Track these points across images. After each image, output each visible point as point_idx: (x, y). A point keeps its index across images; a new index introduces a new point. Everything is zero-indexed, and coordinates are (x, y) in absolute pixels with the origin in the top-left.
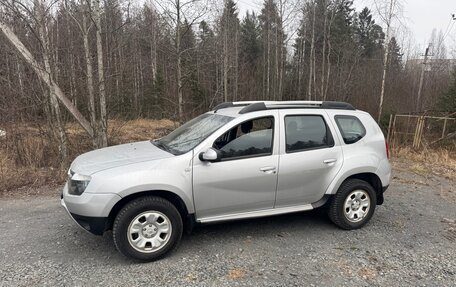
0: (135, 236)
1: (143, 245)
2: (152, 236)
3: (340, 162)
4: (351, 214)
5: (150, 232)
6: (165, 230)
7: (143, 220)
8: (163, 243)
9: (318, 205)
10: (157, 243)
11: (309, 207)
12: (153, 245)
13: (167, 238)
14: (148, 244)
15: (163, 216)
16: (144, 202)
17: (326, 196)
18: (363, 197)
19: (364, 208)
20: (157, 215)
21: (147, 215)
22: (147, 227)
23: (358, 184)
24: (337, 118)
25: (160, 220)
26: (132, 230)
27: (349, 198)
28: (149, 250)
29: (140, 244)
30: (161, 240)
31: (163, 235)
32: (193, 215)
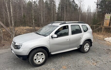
0: (35, 60)
1: (38, 62)
2: (40, 59)
3: (83, 36)
4: (85, 49)
5: (39, 58)
6: (43, 57)
7: (37, 55)
8: (43, 61)
9: (79, 48)
10: (41, 61)
11: (77, 48)
12: (40, 62)
13: (44, 59)
14: (39, 61)
15: (43, 54)
16: (38, 50)
17: (80, 45)
18: (88, 45)
19: (88, 48)
20: (41, 53)
21: (39, 53)
22: (39, 57)
23: (87, 42)
24: (82, 25)
25: (42, 55)
26: (35, 58)
27: (85, 45)
28: (39, 63)
29: (37, 62)
30: (42, 60)
31: (43, 59)
32: (50, 52)
